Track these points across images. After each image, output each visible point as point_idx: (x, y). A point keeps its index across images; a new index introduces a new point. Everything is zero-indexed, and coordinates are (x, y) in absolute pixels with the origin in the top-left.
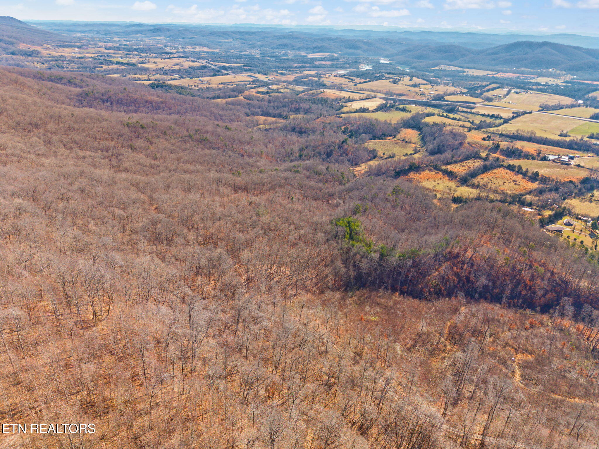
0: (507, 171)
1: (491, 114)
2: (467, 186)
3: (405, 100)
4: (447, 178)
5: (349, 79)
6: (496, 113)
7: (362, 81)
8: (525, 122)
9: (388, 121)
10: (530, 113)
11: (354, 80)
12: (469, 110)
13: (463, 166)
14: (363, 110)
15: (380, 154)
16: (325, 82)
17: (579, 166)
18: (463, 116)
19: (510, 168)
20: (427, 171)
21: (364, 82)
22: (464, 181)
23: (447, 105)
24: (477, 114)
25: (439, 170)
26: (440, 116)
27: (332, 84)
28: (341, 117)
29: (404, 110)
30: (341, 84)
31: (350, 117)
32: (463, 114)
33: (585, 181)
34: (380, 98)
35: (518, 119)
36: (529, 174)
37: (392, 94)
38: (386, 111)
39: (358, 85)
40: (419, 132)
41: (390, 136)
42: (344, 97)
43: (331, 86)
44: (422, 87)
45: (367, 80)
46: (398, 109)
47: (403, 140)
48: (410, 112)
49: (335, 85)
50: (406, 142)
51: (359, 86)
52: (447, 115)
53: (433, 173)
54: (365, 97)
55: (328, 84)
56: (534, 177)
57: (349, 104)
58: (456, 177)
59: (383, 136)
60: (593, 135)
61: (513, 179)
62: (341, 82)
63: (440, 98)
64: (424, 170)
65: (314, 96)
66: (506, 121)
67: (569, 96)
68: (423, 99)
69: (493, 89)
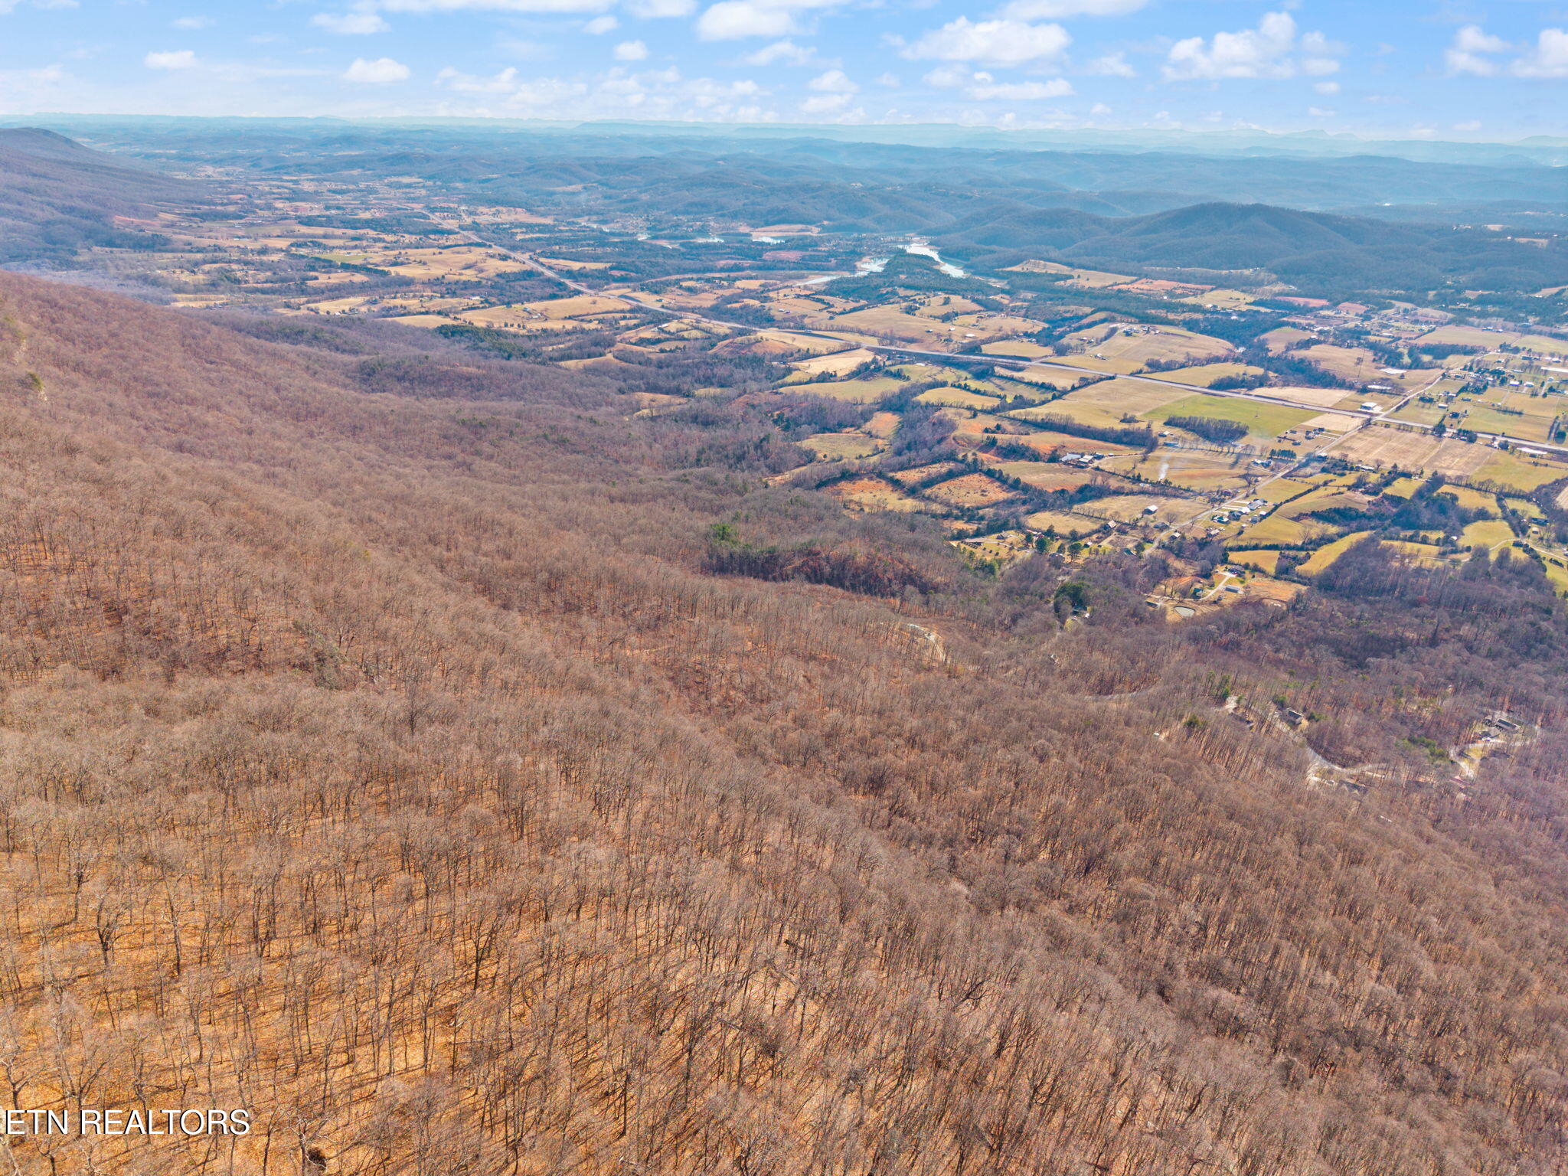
0: (982, 477)
1: (1041, 382)
2: (913, 498)
3: (911, 354)
4: (890, 489)
5: (823, 302)
6: (1047, 381)
7: (850, 307)
10: (1113, 378)
11: (833, 306)
12: (1011, 374)
13: (921, 472)
14: (825, 377)
15: (820, 456)
16: (772, 312)
17: (1096, 468)
18: (998, 387)
19: (991, 473)
20: (866, 480)
21: (852, 311)
22: (912, 492)
23: (980, 363)
24: (1019, 381)
25: (884, 478)
26: (959, 386)
27: (786, 316)
28: (780, 394)
29: (898, 375)
30: (804, 316)
31: (793, 393)
32: (998, 382)
33: (1084, 489)
34: (868, 348)
35: (1087, 390)
36: (1010, 481)
37: (892, 340)
38: (865, 379)
39: (837, 318)
40: (901, 419)
41: (851, 427)
42: (800, 349)
43: (785, 320)
44: (960, 319)
45: (863, 302)
46: (889, 374)
47: (869, 433)
48: (908, 379)
49: (793, 319)
50: (872, 436)
51: (840, 320)
52: (968, 384)
53: (873, 483)
54: (838, 348)
55: (777, 317)
56: (1013, 485)
57: (804, 364)
58: (904, 487)
59: (838, 427)
61: (984, 488)
62: (804, 311)
63: (976, 347)
64: (861, 479)
65: (744, 348)
66: (1059, 394)
68: (945, 353)
69: (1091, 325)
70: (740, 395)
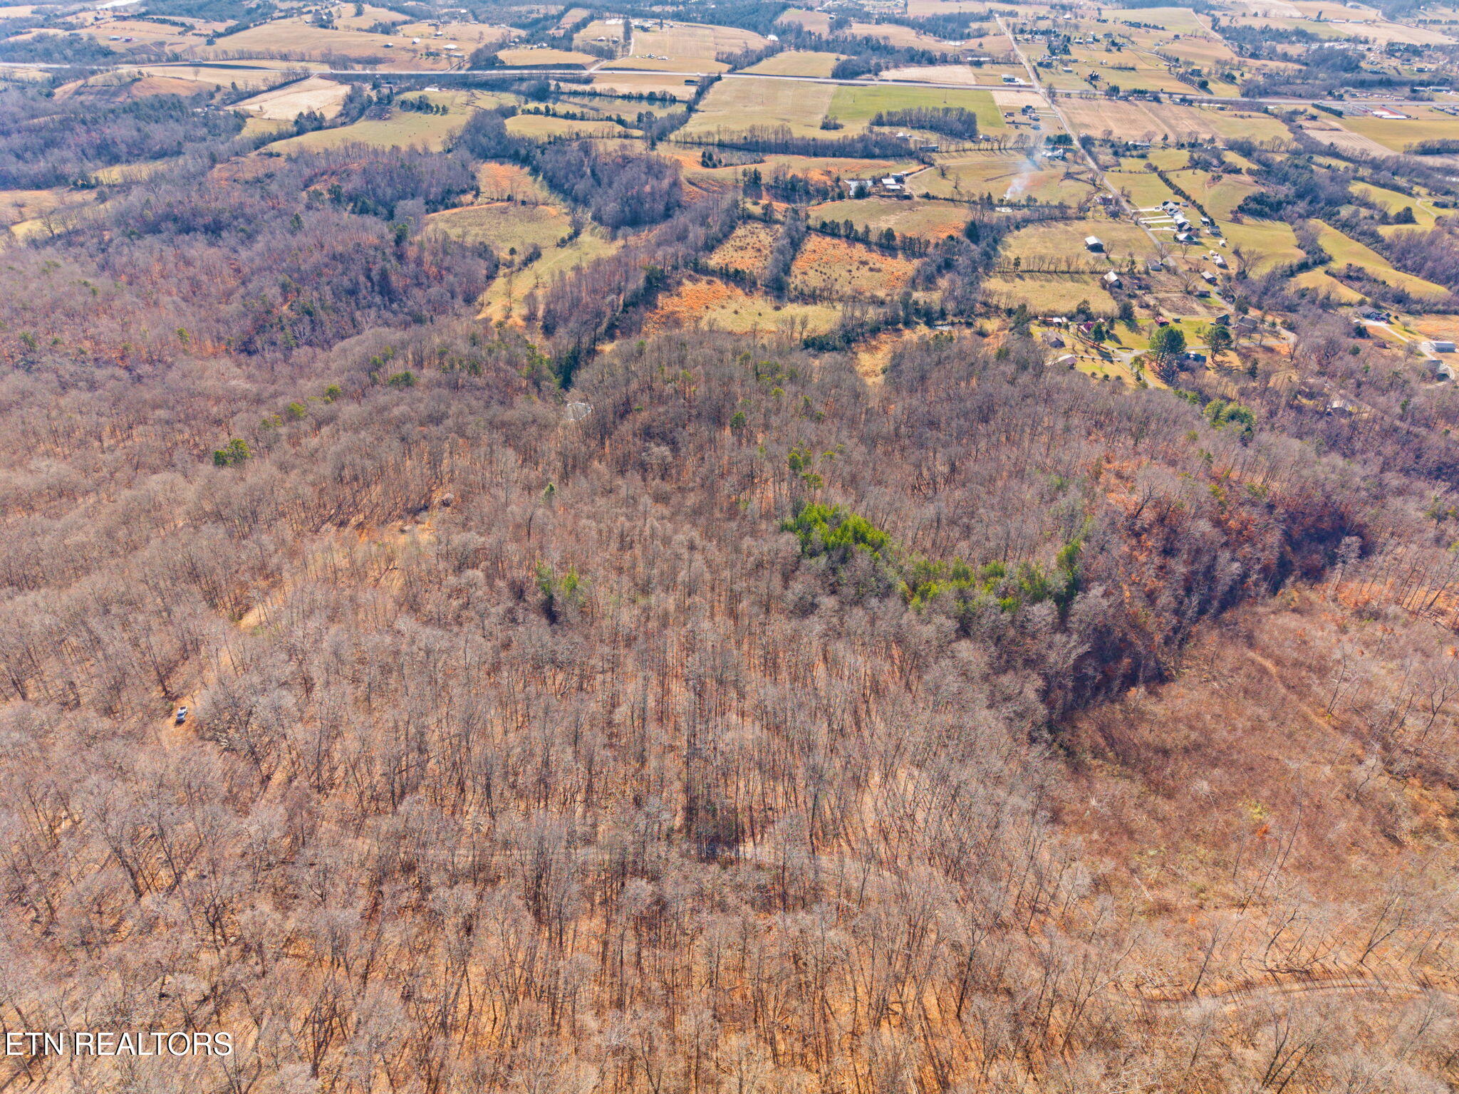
0: (828, 239)
1: (646, 92)
2: (792, 301)
3: (400, 77)
4: (739, 291)
5: (175, 24)
6: (658, 89)
7: (221, 27)
8: (727, 103)
9: (420, 149)
10: (719, 78)
11: (192, 28)
12: (587, 88)
13: (741, 248)
14: (309, 123)
15: (500, 252)
16: (101, 42)
17: (927, 196)
18: (583, 106)
19: (828, 229)
20: (688, 286)
21: (230, 31)
22: (777, 289)
23: (522, 79)
24: (612, 96)
25: (706, 271)
26: (529, 112)
27: (128, 45)
28: (278, 155)
29: (423, 106)
30: (162, 44)
32: (577, 100)
33: (973, 232)
34: (323, 77)
35: (710, 96)
36: (873, 238)
37: (345, 62)
38: (380, 116)
39: (219, 41)
40: (527, 169)
41: (464, 192)
42: (218, 88)
43: (132, 52)
44: (407, 29)
45: (231, 23)
46: (408, 106)
47: (509, 199)
48: (445, 110)
49: (143, 49)
50: (524, 203)
52: (547, 109)
53: (702, 285)
54: (280, 80)
55: (118, 47)
56: (888, 244)
57: (249, 106)
58: (755, 283)
59: (445, 200)
60: (880, 116)
61: (856, 257)
62: (161, 38)
63: (485, 59)
64: (679, 283)
65: (115, 94)
66: (691, 108)
67: (743, 26)
68: (443, 68)
69: (584, 24)
70: (212, 167)
